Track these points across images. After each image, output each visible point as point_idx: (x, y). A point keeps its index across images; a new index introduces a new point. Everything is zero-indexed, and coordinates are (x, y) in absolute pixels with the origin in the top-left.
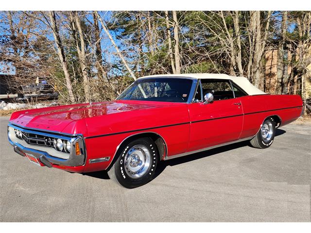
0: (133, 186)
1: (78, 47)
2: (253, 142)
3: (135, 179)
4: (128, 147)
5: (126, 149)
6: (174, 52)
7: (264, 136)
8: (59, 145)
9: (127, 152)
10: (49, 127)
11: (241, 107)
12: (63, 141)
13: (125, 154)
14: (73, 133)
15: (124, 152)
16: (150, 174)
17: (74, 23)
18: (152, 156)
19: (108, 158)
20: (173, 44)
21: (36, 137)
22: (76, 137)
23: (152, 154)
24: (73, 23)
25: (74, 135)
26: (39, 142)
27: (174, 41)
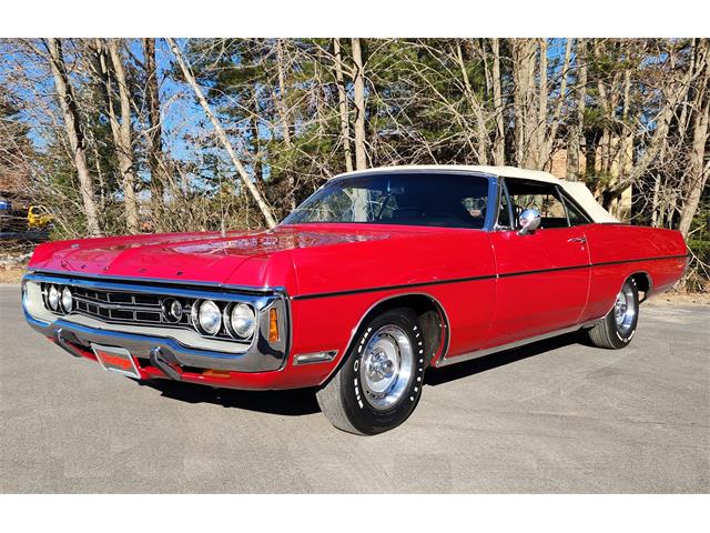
0: (376, 429)
1: (112, 114)
2: (597, 332)
3: (382, 412)
4: (369, 330)
5: (366, 335)
6: (352, 135)
7: (619, 320)
8: (205, 320)
9: (367, 340)
10: (179, 274)
11: (585, 247)
12: (221, 305)
13: (364, 346)
14: (262, 285)
15: (363, 342)
16: (412, 399)
17: (105, 55)
18: (417, 356)
19: (332, 354)
20: (353, 118)
21: (134, 302)
22: (269, 294)
23: (415, 348)
24: (102, 57)
25: (265, 290)
26: (141, 315)
27: (355, 111)
